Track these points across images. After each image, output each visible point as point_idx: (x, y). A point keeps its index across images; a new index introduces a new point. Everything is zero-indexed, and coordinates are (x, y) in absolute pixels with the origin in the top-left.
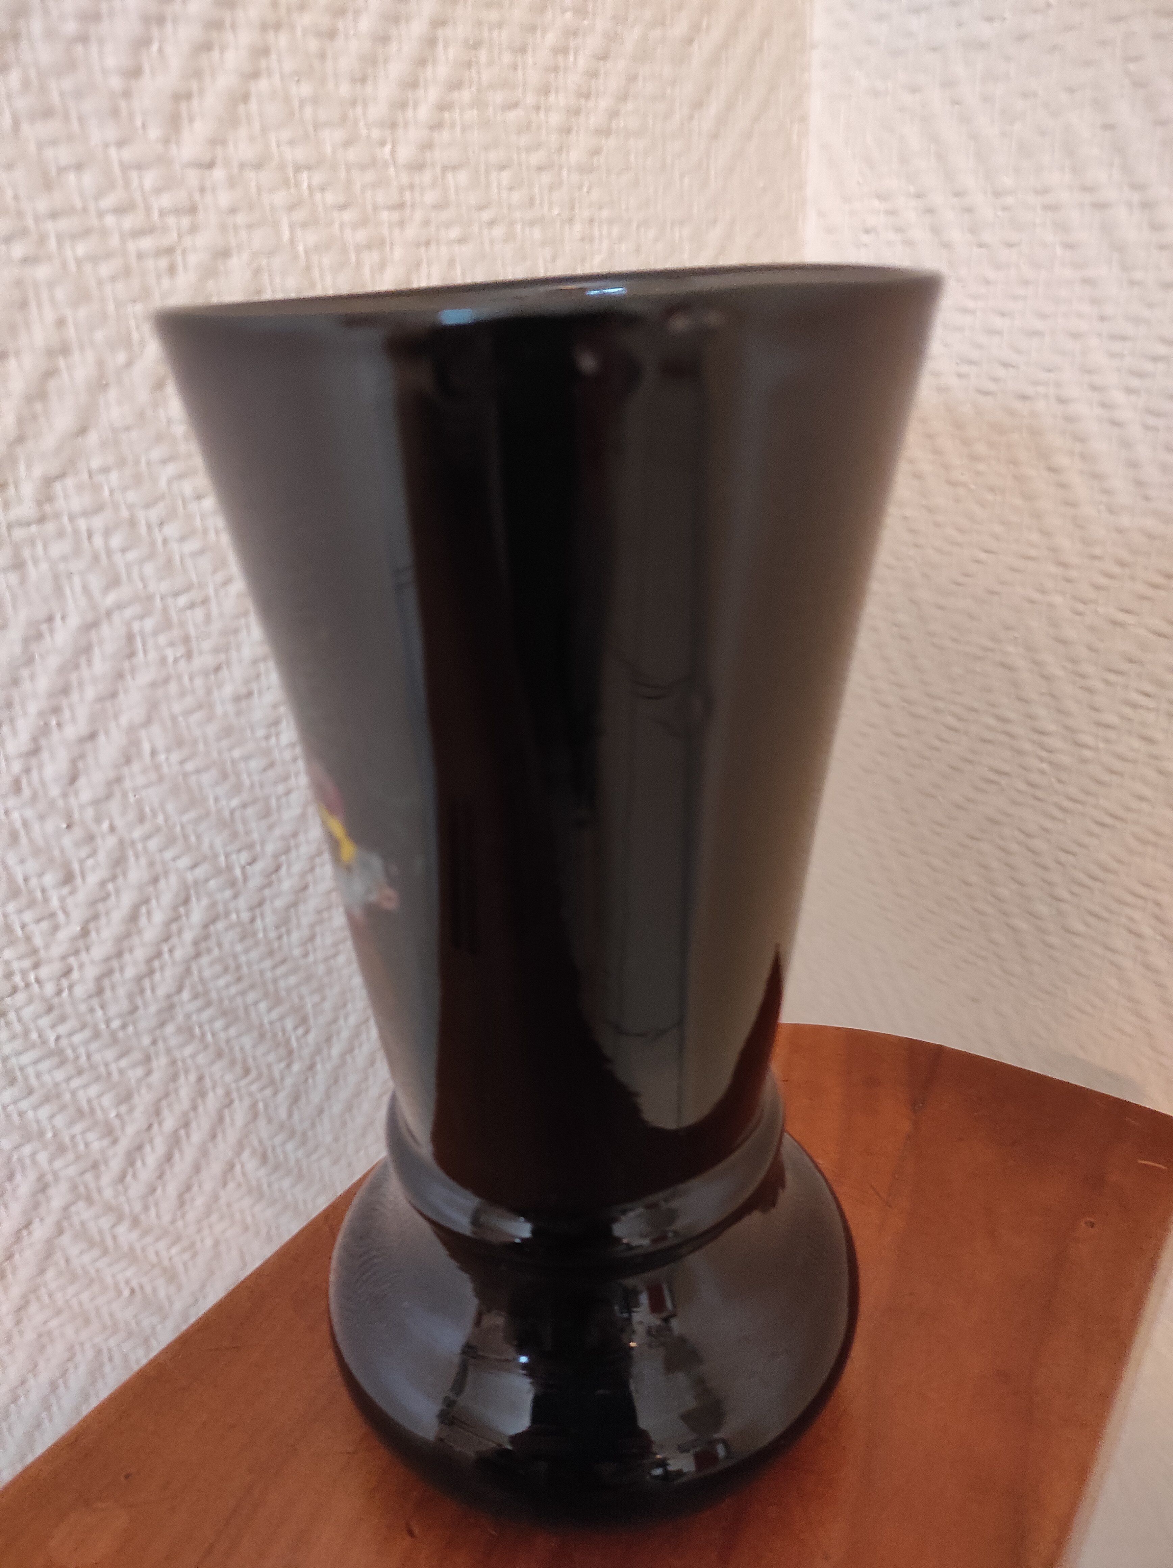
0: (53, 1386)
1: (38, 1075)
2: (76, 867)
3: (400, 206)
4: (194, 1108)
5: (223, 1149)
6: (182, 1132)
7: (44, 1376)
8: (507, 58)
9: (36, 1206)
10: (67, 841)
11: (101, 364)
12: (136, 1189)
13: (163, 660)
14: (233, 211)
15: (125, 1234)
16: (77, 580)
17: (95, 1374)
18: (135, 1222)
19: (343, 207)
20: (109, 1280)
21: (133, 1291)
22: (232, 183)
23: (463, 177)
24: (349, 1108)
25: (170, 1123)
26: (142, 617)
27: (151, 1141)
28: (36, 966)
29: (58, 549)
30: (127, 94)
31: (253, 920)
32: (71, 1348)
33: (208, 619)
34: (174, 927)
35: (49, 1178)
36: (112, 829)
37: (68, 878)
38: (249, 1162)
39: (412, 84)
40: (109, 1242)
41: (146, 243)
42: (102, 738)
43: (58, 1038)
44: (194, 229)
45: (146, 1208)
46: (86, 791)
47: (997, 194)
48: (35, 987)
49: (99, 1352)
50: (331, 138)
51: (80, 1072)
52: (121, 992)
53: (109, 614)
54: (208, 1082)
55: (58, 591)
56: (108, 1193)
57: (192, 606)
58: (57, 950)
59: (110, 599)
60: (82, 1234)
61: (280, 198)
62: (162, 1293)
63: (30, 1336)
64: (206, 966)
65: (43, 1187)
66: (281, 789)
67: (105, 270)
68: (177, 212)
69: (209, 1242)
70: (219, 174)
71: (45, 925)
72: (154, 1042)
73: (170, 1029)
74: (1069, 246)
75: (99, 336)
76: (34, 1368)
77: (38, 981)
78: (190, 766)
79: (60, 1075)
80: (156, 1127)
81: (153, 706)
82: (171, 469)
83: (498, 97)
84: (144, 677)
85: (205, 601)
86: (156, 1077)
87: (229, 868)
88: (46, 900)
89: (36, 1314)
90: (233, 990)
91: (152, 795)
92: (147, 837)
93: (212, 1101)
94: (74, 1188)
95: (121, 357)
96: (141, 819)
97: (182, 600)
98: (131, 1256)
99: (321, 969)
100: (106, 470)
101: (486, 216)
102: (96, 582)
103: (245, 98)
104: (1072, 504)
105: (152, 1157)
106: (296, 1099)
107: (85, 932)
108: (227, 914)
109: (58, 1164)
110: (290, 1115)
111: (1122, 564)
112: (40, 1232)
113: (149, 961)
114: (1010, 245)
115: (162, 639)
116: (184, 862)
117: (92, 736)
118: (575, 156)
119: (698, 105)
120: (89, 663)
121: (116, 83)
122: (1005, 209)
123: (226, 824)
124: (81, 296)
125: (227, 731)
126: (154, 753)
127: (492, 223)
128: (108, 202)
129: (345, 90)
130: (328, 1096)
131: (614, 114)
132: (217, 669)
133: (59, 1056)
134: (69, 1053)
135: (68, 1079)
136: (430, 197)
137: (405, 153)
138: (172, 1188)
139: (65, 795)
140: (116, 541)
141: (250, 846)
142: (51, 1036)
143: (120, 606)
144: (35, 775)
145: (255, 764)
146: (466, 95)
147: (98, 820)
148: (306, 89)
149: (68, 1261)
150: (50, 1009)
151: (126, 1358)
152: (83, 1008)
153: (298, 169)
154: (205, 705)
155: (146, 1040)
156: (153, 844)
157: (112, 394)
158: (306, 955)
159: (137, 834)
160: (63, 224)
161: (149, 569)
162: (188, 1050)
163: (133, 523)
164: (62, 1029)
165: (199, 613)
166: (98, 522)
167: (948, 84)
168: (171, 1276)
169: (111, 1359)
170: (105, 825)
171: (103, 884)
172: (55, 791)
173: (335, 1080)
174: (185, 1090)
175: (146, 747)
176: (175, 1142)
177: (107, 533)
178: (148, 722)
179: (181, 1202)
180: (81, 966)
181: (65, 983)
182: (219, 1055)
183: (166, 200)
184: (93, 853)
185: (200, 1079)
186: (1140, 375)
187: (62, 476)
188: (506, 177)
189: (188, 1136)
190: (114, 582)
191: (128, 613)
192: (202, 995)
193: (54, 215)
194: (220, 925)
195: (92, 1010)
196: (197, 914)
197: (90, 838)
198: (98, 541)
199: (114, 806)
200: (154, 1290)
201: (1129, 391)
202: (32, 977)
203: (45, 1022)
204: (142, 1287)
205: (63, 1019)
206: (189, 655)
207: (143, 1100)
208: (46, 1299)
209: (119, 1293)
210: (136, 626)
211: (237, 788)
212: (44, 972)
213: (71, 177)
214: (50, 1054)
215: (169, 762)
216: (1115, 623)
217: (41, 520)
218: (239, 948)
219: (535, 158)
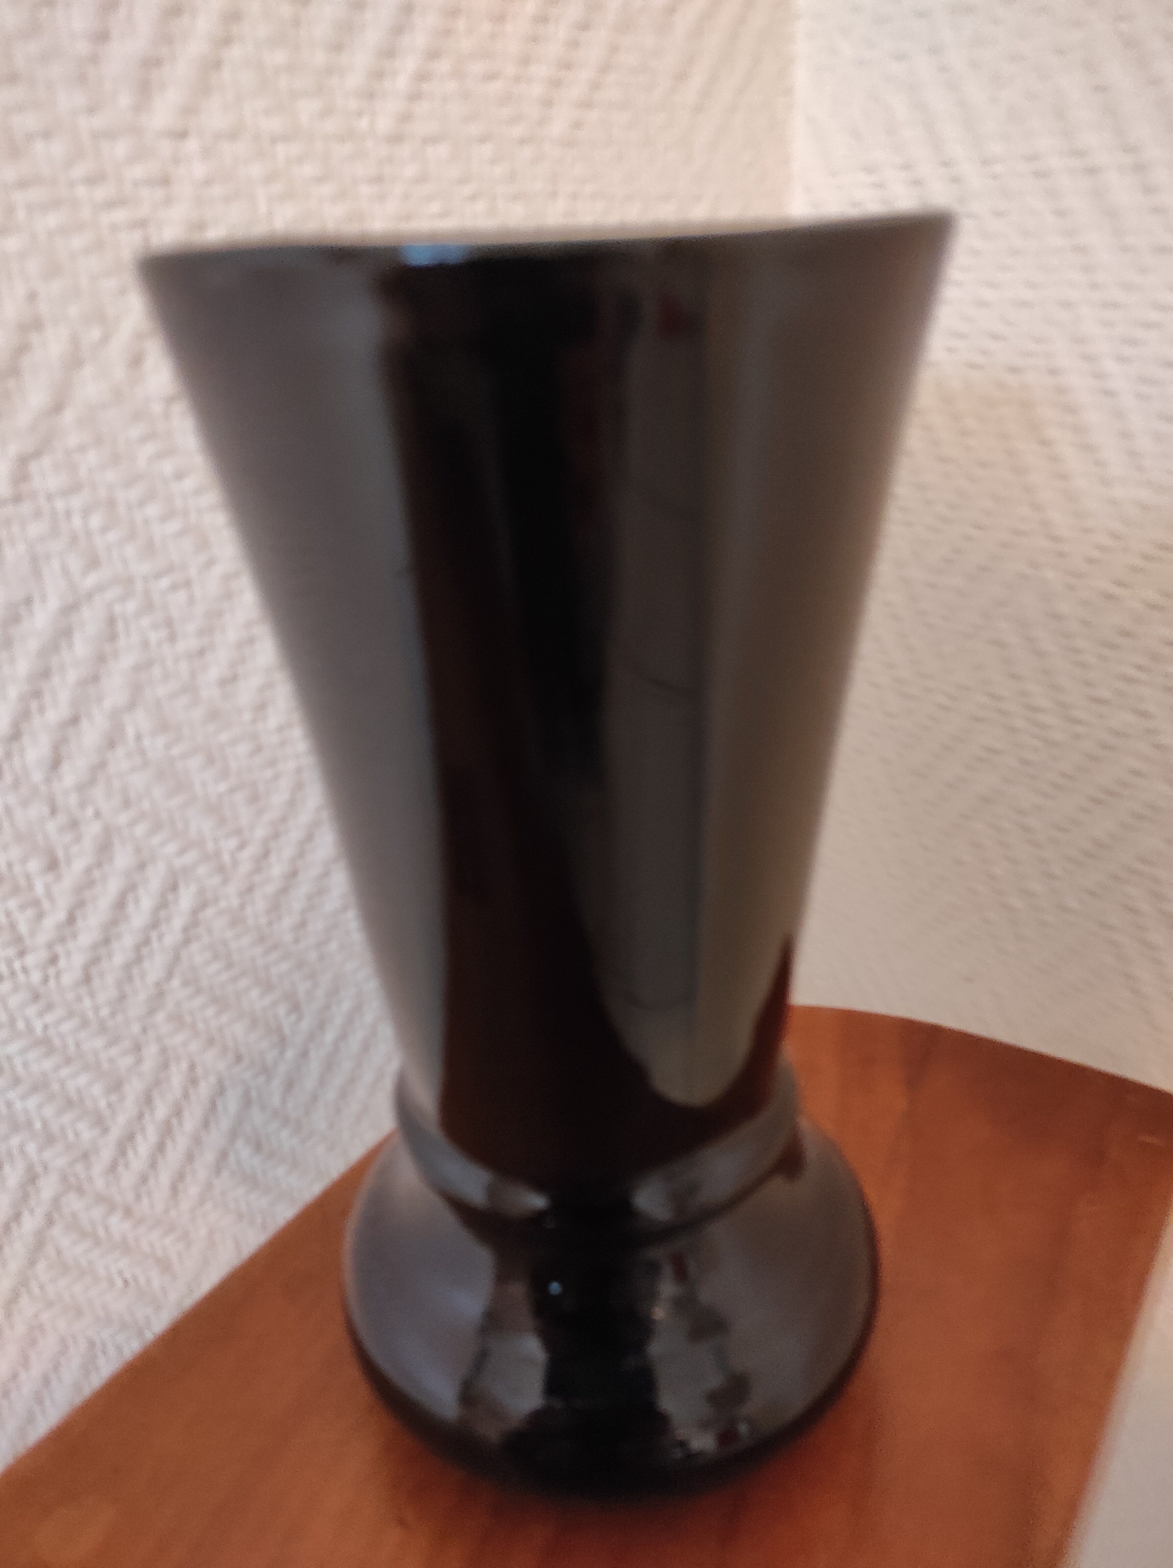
0: (46, 1381)
1: (26, 1065)
2: (60, 853)
3: (379, 179)
4: (186, 1096)
5: (215, 1138)
6: (174, 1121)
7: (37, 1368)
8: (486, 27)
9: (25, 1197)
10: (51, 827)
11: (75, 341)
12: (128, 1178)
13: (145, 644)
14: (208, 182)
15: (118, 1225)
16: (56, 564)
17: (87, 1367)
18: (128, 1212)
19: (320, 180)
20: (102, 1272)
21: (126, 1282)
22: (207, 153)
23: (442, 150)
24: (344, 1094)
25: (161, 1111)
26: (123, 599)
27: (143, 1130)
28: (22, 954)
29: (35, 529)
30: (94, 59)
31: (242, 906)
32: (63, 1341)
33: (191, 601)
34: (163, 914)
35: (39, 1169)
36: (97, 815)
37: (53, 865)
38: (243, 1150)
39: (389, 53)
40: (101, 1232)
41: (120, 215)
42: (84, 724)
43: (46, 1027)
44: (168, 201)
45: (138, 1197)
46: (69, 776)
47: (986, 162)
48: (21, 977)
49: (92, 1344)
50: (307, 109)
51: (68, 1061)
52: (110, 979)
53: (90, 596)
54: (199, 1070)
55: (37, 573)
56: (100, 1183)
57: (174, 587)
58: (42, 938)
59: (91, 581)
60: (74, 1226)
61: (256, 170)
62: (156, 1283)
63: (21, 1329)
64: (197, 954)
65: (32, 1178)
66: (268, 773)
67: (78, 242)
68: (150, 182)
69: (203, 1232)
70: (192, 145)
71: (30, 913)
72: (144, 1030)
73: (160, 1017)
74: (1061, 213)
75: (73, 311)
76: (25, 1362)
77: (25, 970)
78: (176, 751)
79: (48, 1064)
80: (147, 1116)
81: (136, 691)
82: (149, 449)
83: (477, 68)
84: (127, 661)
85: (187, 584)
86: (149, 1065)
87: (218, 854)
88: (31, 887)
89: (27, 1307)
90: (224, 977)
91: (138, 781)
92: (133, 823)
93: (204, 1089)
94: (64, 1178)
95: (96, 333)
96: (127, 803)
97: (164, 583)
98: (125, 1247)
99: (313, 956)
100: (82, 449)
101: (468, 190)
102: (75, 564)
103: (217, 64)
104: (1063, 477)
105: (144, 1147)
106: (289, 1085)
107: (71, 920)
108: (216, 900)
109: (48, 1154)
110: (284, 1101)
111: (1115, 536)
112: (30, 1224)
113: (138, 948)
114: (998, 214)
115: (145, 622)
116: (171, 848)
117: (74, 720)
118: (557, 127)
119: (682, 76)
120: (70, 646)
121: (83, 47)
122: (995, 177)
123: (214, 809)
124: (53, 270)
125: (214, 715)
126: (139, 738)
127: (473, 198)
128: (79, 171)
129: (320, 58)
130: (322, 1082)
131: (595, 86)
132: (202, 652)
133: (46, 1044)
134: (57, 1042)
135: (57, 1068)
136: (410, 170)
137: (384, 124)
138: (165, 1177)
139: (48, 780)
140: (95, 521)
141: (238, 832)
142: (38, 1026)
143: (101, 588)
144: (16, 760)
145: (243, 749)
146: (444, 66)
147: (83, 805)
148: (279, 57)
149: (59, 1252)
150: (36, 997)
151: (119, 1349)
152: (70, 996)
153: (274, 140)
154: (190, 688)
155: (136, 1028)
156: (140, 830)
157: (88, 371)
158: (297, 941)
159: (123, 819)
160: (35, 194)
161: (130, 550)
162: (179, 1038)
163: (111, 504)
164: (50, 1018)
165: (181, 596)
166: (77, 502)
167: (935, 50)
168: (165, 1266)
169: (104, 1352)
170: (90, 811)
171: (88, 870)
172: (37, 776)
173: (329, 1065)
174: (177, 1078)
175: (130, 732)
176: (167, 1131)
177: (86, 513)
178: (132, 706)
179: (175, 1190)
180: (68, 954)
181: (51, 971)
182: (211, 1042)
183: (138, 171)
184: (78, 839)
185: (192, 1067)
186: (1133, 342)
187: (37, 454)
188: (487, 150)
189: (180, 1124)
190: (93, 563)
191: (110, 594)
192: (193, 983)
193: (23, 184)
194: (210, 912)
195: (79, 999)
196: (186, 900)
197: (74, 824)
198: (77, 522)
199: (98, 793)
200: (148, 1281)
201: (1122, 359)
202: (17, 965)
203: (31, 1011)
204: (135, 1279)
205: (50, 1007)
206: (172, 638)
207: (134, 1088)
208: (36, 1290)
209: (111, 1283)
210: (118, 609)
211: (225, 773)
212: (30, 960)
213: (39, 147)
214: (38, 1043)
215: (156, 746)
216: (1111, 597)
217: (17, 499)
218: (229, 934)
219: (517, 131)
